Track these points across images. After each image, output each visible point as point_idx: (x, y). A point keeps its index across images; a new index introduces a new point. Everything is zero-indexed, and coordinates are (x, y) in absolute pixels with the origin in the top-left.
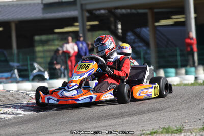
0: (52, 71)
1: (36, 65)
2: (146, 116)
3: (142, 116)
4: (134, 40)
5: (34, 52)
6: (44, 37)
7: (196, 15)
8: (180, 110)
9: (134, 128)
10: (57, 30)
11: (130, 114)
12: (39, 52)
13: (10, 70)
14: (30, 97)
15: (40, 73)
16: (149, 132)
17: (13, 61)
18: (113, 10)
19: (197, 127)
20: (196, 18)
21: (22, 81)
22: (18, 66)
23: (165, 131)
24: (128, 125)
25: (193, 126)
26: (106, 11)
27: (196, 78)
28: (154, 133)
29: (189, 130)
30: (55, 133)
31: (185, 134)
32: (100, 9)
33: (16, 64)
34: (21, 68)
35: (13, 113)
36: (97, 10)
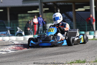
0: (26, 31)
1: (18, 28)
2: (69, 54)
3: (67, 54)
4: (65, 17)
5: (18, 22)
6: (23, 15)
7: (95, 6)
8: (85, 52)
9: (63, 60)
10: (29, 12)
11: (61, 53)
12: (20, 22)
13: (6, 30)
14: (14, 44)
15: (20, 32)
16: (69, 62)
17: (8, 26)
18: (56, 3)
19: (93, 60)
20: (95, 8)
21: (12, 36)
22: (10, 29)
24: (60, 58)
25: (90, 60)
26: (53, 3)
27: (94, 37)
28: (72, 63)
29: (88, 62)
30: (25, 61)
31: (87, 63)
32: (49, 2)
33: (9, 28)
34: (11, 29)
35: (6, 51)
36: (48, 2)
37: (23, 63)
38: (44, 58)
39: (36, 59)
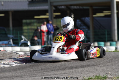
1: (23, 37)
2: (86, 69)
3: (84, 68)
4: (80, 24)
6: (28, 21)
7: (117, 11)
8: (106, 66)
9: (79, 75)
10: (36, 17)
12: (25, 29)
13: (8, 39)
14: (19, 55)
15: (25, 42)
16: (87, 78)
17: (10, 34)
18: (69, 7)
19: (116, 76)
20: (117, 13)
21: (15, 46)
22: (12, 37)
23: (97, 77)
24: (75, 73)
25: (113, 75)
26: (65, 7)
27: (116, 48)
28: (91, 79)
29: (110, 78)
30: (33, 77)
32: (61, 6)
33: (11, 36)
34: (14, 38)
35: (9, 64)
36: (59, 6)
37: (30, 78)
38: (56, 73)
39: (45, 74)
